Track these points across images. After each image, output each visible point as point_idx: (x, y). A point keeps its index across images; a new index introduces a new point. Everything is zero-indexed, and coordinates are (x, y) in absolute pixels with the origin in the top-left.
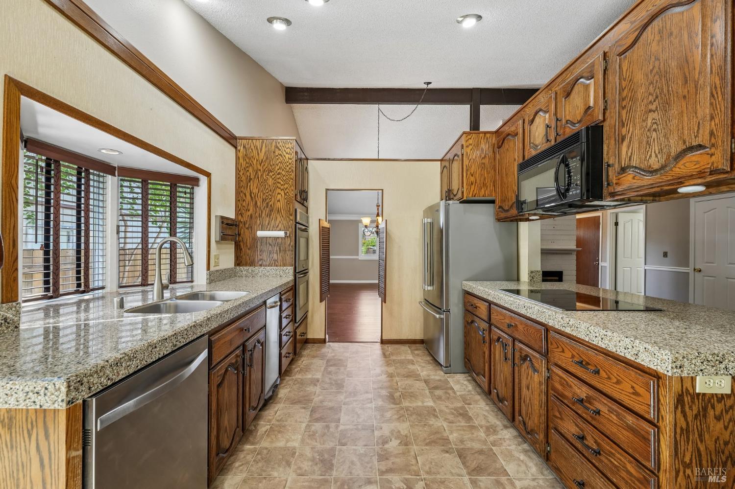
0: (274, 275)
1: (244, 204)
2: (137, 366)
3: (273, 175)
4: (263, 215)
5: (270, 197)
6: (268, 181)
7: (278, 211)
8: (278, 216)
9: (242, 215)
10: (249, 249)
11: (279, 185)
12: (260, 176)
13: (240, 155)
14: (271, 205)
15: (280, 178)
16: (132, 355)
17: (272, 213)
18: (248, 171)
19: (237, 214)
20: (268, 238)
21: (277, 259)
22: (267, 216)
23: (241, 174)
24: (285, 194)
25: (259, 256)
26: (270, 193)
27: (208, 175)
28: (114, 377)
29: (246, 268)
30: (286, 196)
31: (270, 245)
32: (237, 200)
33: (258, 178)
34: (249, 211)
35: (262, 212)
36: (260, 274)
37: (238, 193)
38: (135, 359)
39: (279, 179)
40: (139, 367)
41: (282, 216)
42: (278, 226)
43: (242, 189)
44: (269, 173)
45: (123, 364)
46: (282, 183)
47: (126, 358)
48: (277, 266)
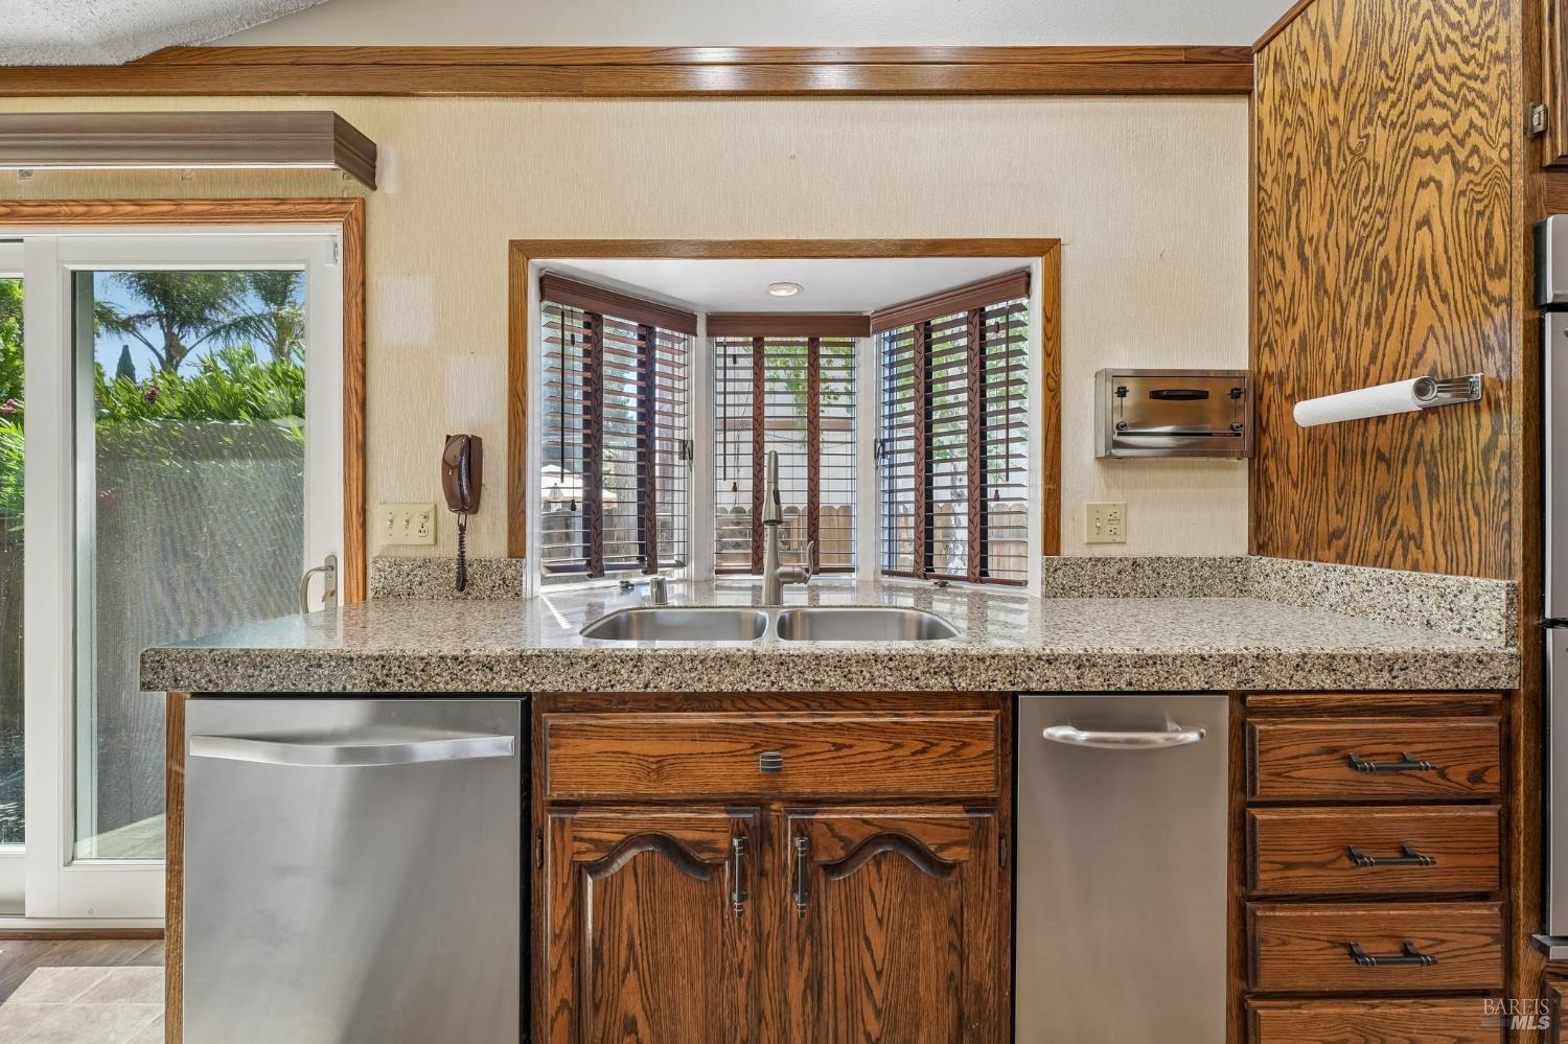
0: (1394, 613)
1: (1279, 301)
2: (272, 685)
3: (1393, 105)
4: (1351, 320)
5: (1379, 223)
6: (1369, 155)
7: (1422, 276)
8: (1423, 305)
9: (1272, 351)
10: (1295, 485)
11: (1424, 140)
12: (1334, 151)
13: (1265, 109)
14: (1385, 264)
15: (1430, 95)
16: (259, 659)
17: (1391, 300)
18: (1290, 155)
19: (1256, 352)
20: (1372, 429)
21: (1414, 530)
22: (1367, 323)
23: (1268, 184)
24: (1459, 167)
25: (1333, 513)
26: (1381, 203)
27: (1048, 248)
28: (220, 682)
29: (1280, 563)
30: (1466, 177)
31: (1381, 457)
32: (1257, 293)
33: (1328, 162)
34: (1295, 321)
35: (1343, 313)
36: (1331, 598)
37: (1257, 265)
38: (265, 670)
39: (1421, 106)
40: (275, 688)
41: (1444, 298)
42: (1420, 356)
43: (1271, 244)
44: (1374, 107)
45: (239, 668)
46: (1440, 116)
47: (245, 659)
48: (1415, 568)
